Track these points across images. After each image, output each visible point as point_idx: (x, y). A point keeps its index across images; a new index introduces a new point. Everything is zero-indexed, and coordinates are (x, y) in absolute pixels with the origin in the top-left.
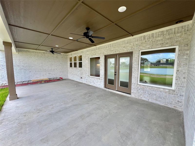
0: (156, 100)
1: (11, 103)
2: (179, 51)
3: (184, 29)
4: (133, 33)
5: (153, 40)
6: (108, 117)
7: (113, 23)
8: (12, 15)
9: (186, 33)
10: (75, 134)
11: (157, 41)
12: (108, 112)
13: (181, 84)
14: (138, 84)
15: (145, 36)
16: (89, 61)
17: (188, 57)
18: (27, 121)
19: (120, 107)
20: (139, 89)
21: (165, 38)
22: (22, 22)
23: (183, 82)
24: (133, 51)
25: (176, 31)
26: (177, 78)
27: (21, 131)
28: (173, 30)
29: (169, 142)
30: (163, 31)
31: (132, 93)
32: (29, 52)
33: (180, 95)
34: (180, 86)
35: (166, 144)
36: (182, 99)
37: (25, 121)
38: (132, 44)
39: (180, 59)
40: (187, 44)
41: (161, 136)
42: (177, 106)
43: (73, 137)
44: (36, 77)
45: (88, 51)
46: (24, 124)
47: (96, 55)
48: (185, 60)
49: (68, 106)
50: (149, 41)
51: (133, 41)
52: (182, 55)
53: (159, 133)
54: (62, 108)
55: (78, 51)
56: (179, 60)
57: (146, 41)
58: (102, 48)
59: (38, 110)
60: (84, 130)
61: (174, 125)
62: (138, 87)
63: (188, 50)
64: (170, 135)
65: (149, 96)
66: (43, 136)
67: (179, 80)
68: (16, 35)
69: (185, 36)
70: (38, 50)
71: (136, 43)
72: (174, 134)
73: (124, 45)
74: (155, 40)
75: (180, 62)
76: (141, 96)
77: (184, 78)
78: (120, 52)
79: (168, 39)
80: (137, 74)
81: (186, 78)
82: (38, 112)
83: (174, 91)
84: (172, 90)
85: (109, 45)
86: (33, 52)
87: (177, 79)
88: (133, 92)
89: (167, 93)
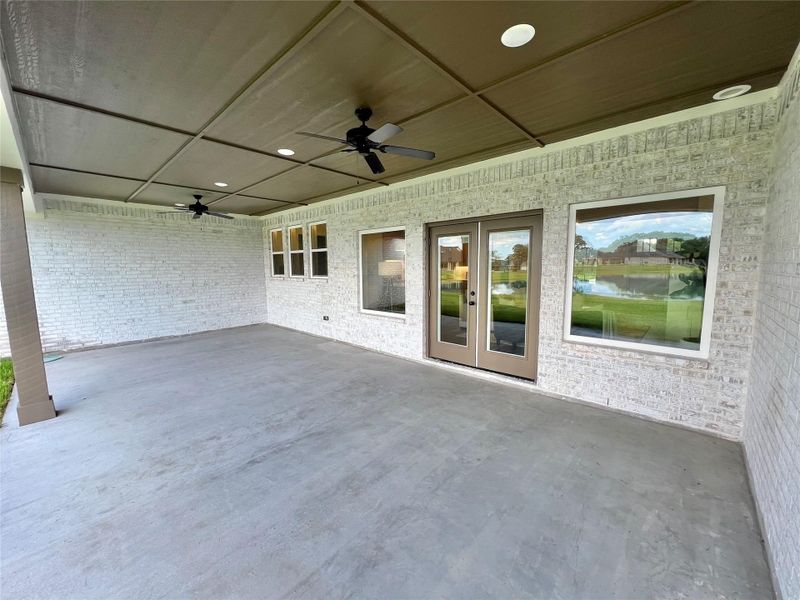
0: (637, 401)
1: (30, 437)
2: (728, 206)
3: (745, 122)
4: (543, 134)
5: (625, 164)
6: (458, 480)
7: (473, 91)
8: (34, 48)
9: (755, 136)
10: (335, 556)
11: (642, 166)
12: (456, 458)
13: (736, 336)
14: (563, 340)
15: (591, 145)
16: (358, 248)
17: (762, 233)
18: (115, 512)
19: (501, 435)
20: (570, 361)
21: (671, 154)
22: (76, 80)
23: (744, 329)
24: (544, 206)
25: (716, 128)
26: (720, 313)
27: (94, 558)
28: (705, 123)
29: (710, 567)
30: (664, 127)
31: (541, 374)
32: (93, 211)
33: (731, 380)
34: (732, 346)
35: (699, 574)
36: (738, 396)
37: (108, 514)
38: (539, 177)
39: (731, 241)
40: (760, 181)
41: (675, 544)
42: (721, 424)
43: (330, 569)
44: (128, 317)
45: (351, 206)
46: (106, 526)
47: (386, 224)
48: (748, 242)
49: (283, 437)
50: (608, 166)
51: (544, 164)
52: (738, 222)
53: (666, 533)
54: (261, 449)
55: (311, 206)
56: (728, 243)
57: (595, 168)
58: (412, 194)
59: (157, 463)
60: (368, 538)
61: (716, 498)
62: (563, 353)
63: (762, 203)
64: (711, 537)
65: (612, 387)
66: (200, 574)
67: (727, 321)
68: (43, 137)
69: (753, 149)
70: (135, 201)
71: (558, 173)
72: (724, 533)
73: (505, 184)
74: (632, 164)
75: (729, 250)
76: (579, 388)
77: (747, 313)
78: (488, 211)
79: (685, 158)
80: (562, 301)
81: (754, 314)
82: (160, 470)
83: (707, 364)
84: (701, 361)
85: (443, 181)
86: (114, 210)
87: (718, 319)
88: (543, 372)
89: (681, 372)
